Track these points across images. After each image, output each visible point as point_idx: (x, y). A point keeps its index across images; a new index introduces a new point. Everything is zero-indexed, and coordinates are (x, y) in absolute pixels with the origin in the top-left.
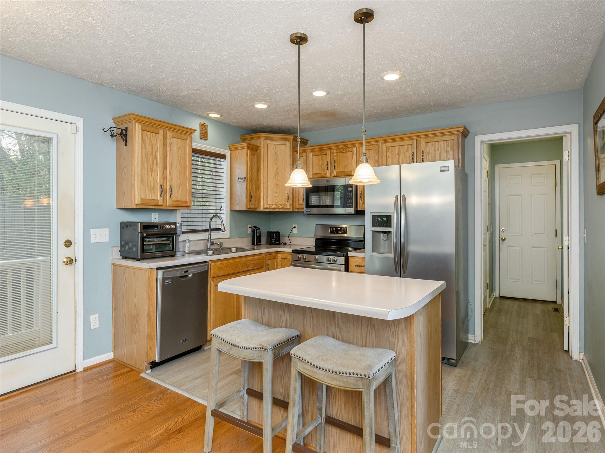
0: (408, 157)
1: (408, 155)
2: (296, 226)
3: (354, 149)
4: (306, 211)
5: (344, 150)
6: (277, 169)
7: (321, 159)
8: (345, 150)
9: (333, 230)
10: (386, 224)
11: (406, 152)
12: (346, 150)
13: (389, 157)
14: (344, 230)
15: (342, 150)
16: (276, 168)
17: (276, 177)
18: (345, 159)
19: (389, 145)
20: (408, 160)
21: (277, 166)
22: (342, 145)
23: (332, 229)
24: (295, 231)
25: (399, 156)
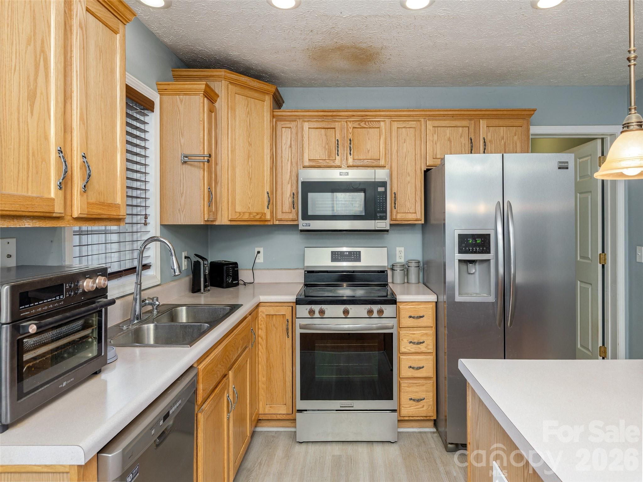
0: (463, 145)
1: (463, 142)
2: (261, 250)
3: (382, 123)
4: (303, 224)
5: (365, 124)
6: (250, 144)
7: (325, 135)
8: (367, 123)
9: (337, 255)
10: (481, 248)
11: (461, 137)
12: (370, 124)
13: (436, 142)
14: (355, 255)
15: (363, 124)
16: (249, 142)
17: (248, 159)
18: (368, 139)
19: (437, 123)
20: (463, 150)
21: (250, 140)
22: (362, 116)
23: (335, 254)
24: (260, 259)
25: (451, 142)
